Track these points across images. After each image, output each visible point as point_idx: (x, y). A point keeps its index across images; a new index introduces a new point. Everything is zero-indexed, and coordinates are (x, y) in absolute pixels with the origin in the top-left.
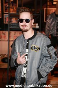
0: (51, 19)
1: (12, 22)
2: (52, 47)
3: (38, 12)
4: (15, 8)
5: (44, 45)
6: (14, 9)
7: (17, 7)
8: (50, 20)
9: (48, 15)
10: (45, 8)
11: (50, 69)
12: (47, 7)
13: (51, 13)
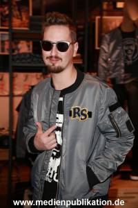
0: (111, 41)
1: (19, 50)
2: (120, 110)
3: (82, 27)
4: (27, 18)
5: (101, 104)
6: (24, 19)
7: (31, 14)
8: (109, 44)
9: (103, 34)
10: (98, 18)
11: (117, 162)
12: (101, 15)
13: (111, 29)
